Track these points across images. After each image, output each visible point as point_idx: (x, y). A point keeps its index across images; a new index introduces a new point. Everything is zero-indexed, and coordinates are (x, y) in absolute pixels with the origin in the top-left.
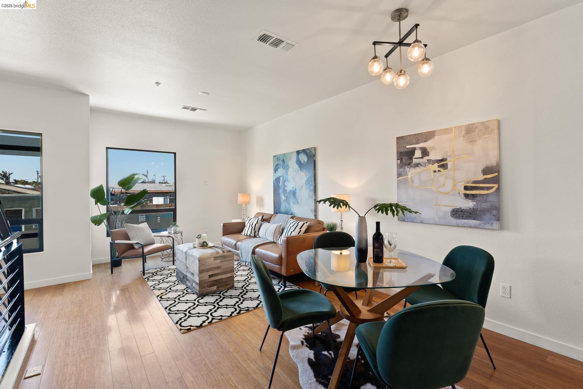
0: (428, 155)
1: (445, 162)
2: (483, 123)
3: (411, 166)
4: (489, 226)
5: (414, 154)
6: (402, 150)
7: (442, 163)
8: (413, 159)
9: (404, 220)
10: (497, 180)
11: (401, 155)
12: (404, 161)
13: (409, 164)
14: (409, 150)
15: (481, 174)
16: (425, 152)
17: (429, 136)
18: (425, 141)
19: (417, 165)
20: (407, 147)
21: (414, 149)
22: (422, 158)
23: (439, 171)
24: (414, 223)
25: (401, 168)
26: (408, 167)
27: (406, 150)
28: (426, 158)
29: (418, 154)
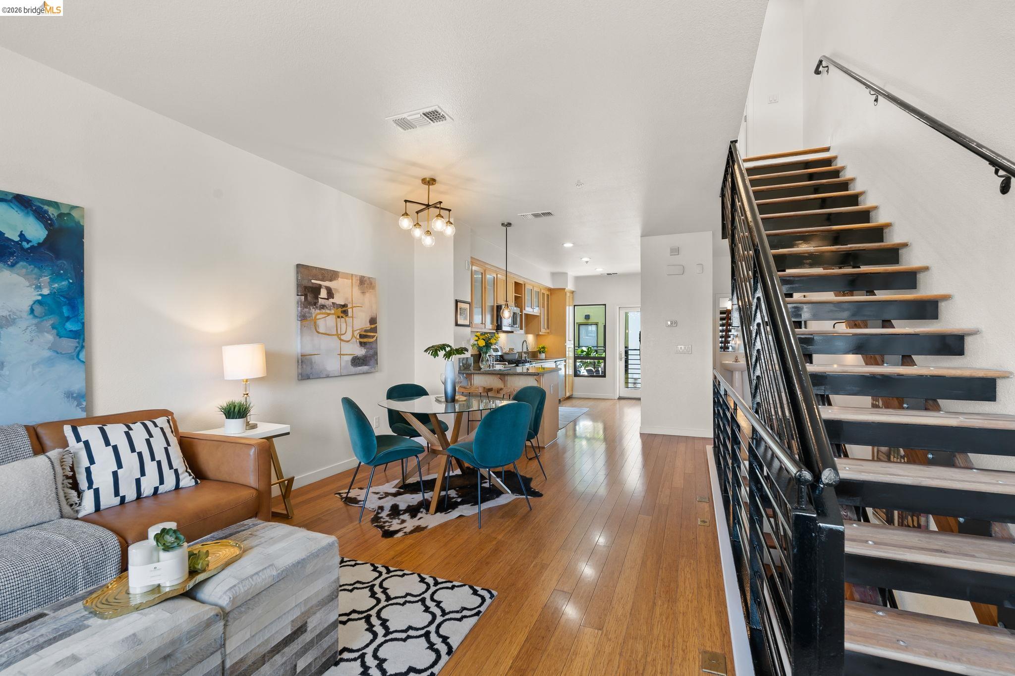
0: (333, 298)
1: (347, 308)
2: (369, 278)
3: (317, 307)
4: (373, 370)
5: (319, 294)
6: (305, 283)
7: (344, 309)
8: (319, 299)
9: (309, 377)
10: (374, 330)
11: (305, 290)
12: (309, 298)
13: (315, 304)
14: (314, 286)
15: (368, 325)
16: (330, 294)
17: (333, 275)
18: (331, 281)
19: (323, 307)
20: (313, 281)
21: (320, 287)
22: (328, 299)
23: (342, 317)
24: (318, 380)
25: (306, 307)
26: (313, 308)
27: (311, 285)
28: (331, 300)
29: (323, 293)
